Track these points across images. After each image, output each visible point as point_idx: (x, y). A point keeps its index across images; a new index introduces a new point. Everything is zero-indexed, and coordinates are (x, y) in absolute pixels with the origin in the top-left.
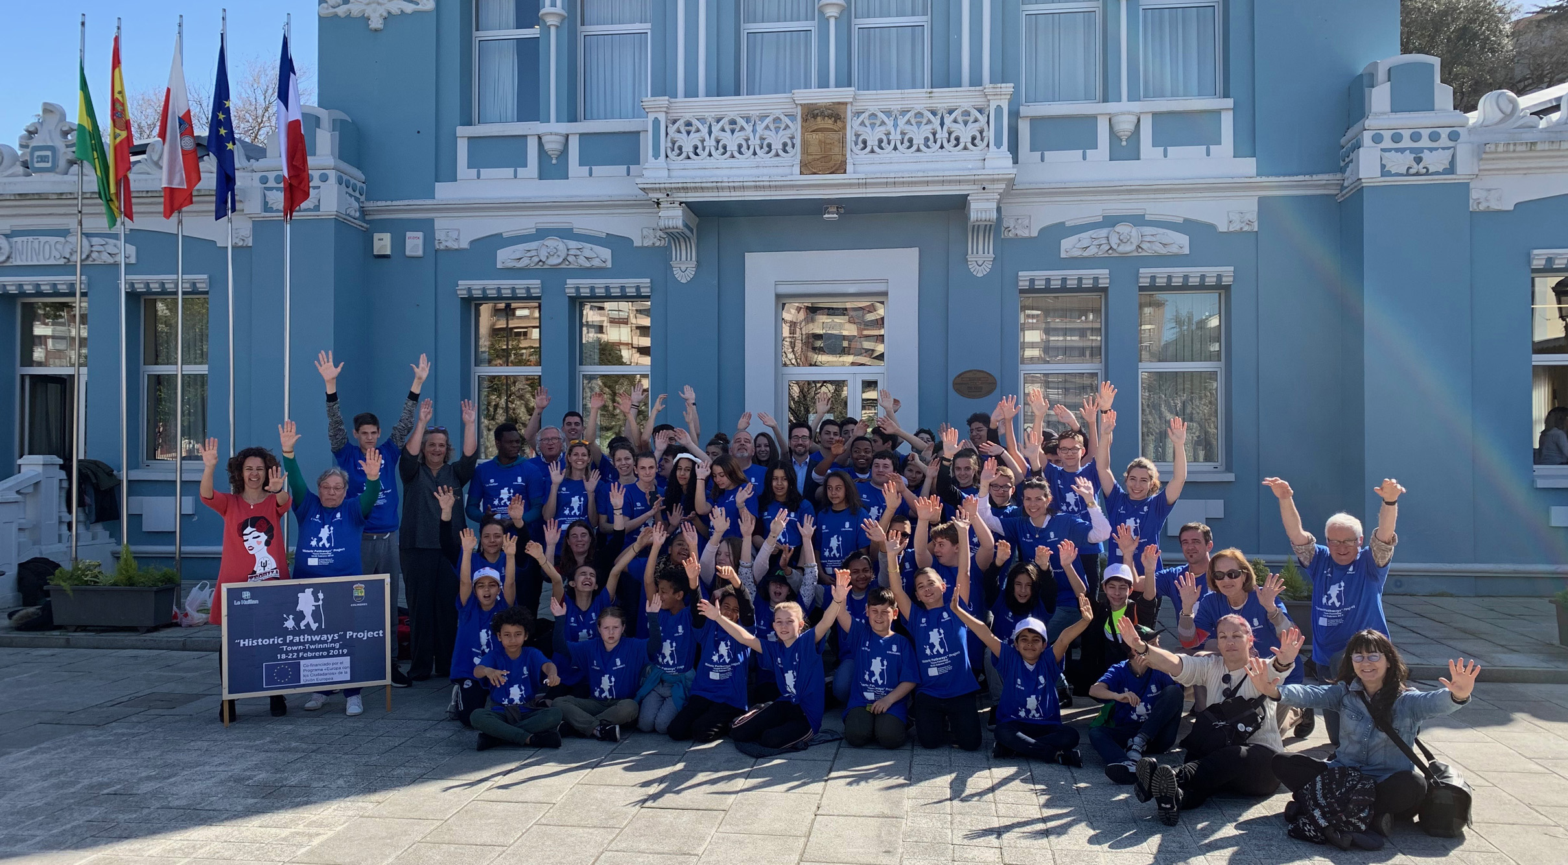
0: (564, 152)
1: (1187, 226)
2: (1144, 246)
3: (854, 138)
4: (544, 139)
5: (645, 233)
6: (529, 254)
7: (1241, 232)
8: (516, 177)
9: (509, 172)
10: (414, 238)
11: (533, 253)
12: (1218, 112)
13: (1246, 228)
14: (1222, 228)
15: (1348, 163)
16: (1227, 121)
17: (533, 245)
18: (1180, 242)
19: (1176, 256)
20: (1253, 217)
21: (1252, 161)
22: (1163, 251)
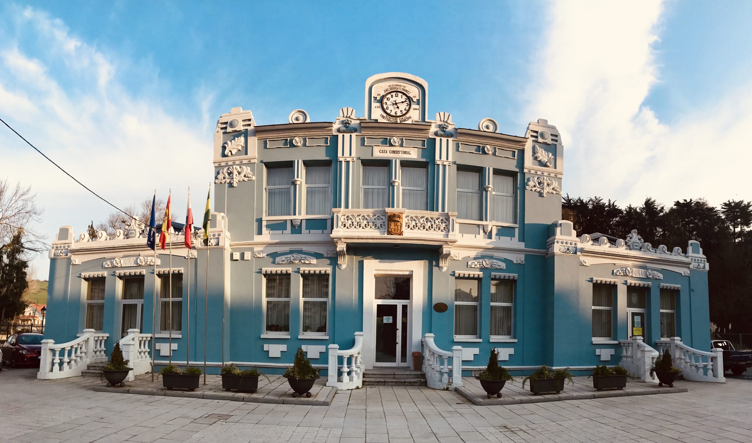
0: (300, 225)
1: (505, 261)
2: (493, 265)
3: (405, 224)
4: (293, 221)
5: (328, 252)
6: (287, 259)
7: (520, 264)
8: (283, 234)
9: (281, 232)
10: (247, 254)
11: (289, 259)
12: (514, 228)
13: (522, 263)
14: (515, 262)
15: (549, 247)
16: (517, 231)
17: (289, 256)
18: (503, 265)
19: (501, 269)
20: (523, 259)
21: (524, 243)
22: (498, 268)
